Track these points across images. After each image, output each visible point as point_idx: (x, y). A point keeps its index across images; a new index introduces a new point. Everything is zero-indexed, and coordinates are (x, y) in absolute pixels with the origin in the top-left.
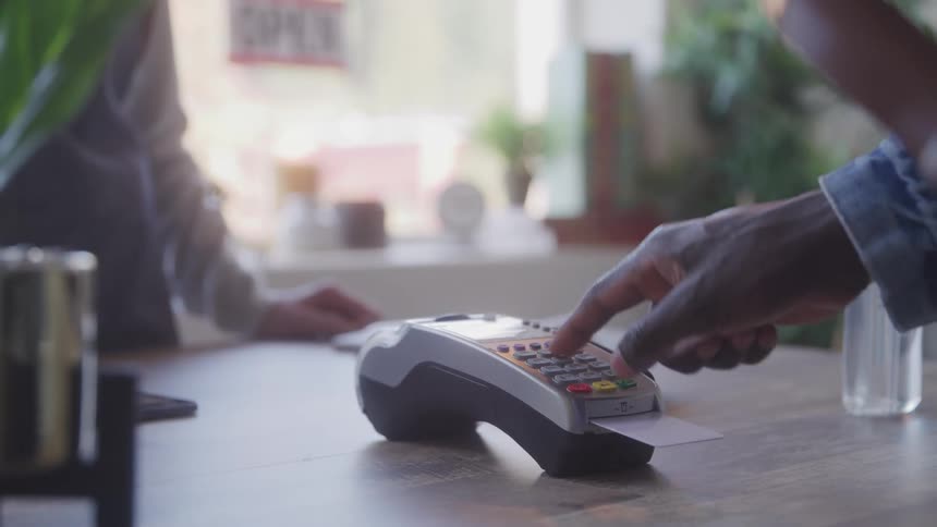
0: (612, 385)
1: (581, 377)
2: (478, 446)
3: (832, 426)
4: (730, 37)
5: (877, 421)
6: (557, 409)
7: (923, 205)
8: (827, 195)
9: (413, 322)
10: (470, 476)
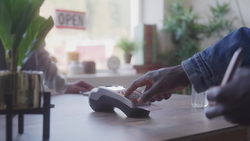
1: (135, 97)
2: (114, 113)
3: (189, 109)
4: (180, 21)
5: (198, 109)
6: (129, 103)
7: (200, 68)
8: (183, 66)
9: (101, 87)
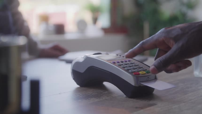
0: (145, 72)
1: (136, 70)
10: (107, 98)
